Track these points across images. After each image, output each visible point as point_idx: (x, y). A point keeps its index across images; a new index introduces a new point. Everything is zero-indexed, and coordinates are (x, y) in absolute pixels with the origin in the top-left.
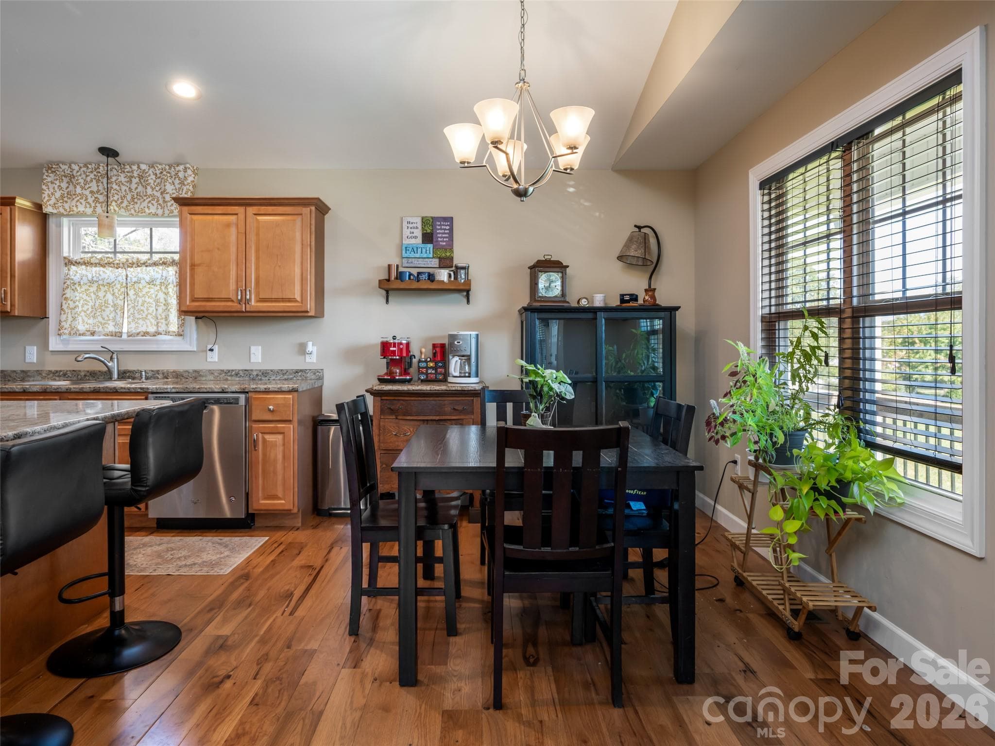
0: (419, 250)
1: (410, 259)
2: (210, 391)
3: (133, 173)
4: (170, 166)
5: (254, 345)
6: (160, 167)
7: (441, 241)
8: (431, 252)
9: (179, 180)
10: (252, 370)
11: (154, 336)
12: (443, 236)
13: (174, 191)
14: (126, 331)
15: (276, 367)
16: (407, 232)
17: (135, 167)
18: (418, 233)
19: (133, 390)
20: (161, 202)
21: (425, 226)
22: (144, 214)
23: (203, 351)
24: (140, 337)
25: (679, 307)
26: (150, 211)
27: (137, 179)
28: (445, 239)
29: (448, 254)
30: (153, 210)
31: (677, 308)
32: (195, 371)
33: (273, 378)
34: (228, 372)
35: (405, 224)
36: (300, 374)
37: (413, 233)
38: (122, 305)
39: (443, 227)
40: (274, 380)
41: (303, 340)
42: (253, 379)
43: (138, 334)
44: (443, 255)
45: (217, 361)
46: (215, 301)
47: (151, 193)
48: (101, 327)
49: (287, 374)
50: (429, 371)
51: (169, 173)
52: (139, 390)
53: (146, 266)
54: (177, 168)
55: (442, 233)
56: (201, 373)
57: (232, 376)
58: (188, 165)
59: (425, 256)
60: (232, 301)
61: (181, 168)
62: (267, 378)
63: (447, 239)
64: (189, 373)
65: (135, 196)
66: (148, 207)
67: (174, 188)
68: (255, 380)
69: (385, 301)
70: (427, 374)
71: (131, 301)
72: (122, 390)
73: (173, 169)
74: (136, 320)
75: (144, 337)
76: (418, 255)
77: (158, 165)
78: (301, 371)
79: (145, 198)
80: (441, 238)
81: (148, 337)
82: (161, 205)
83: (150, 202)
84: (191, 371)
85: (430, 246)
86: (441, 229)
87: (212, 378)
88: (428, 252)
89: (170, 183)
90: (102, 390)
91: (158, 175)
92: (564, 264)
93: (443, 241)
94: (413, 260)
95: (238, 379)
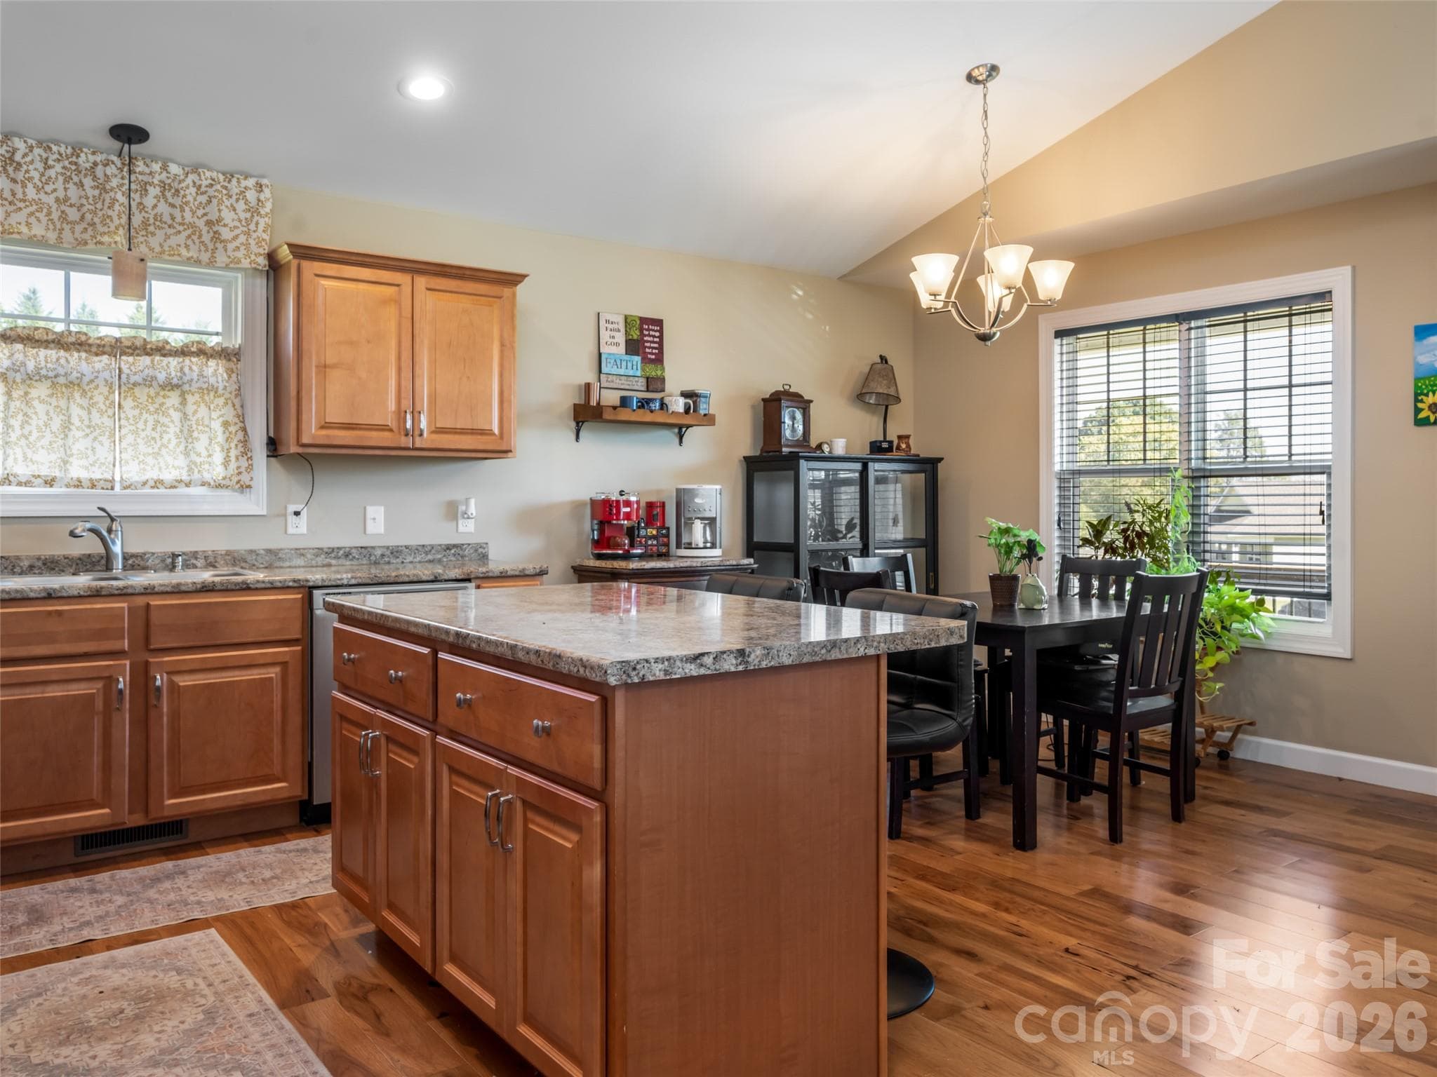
0: (624, 364)
1: (610, 376)
2: (415, 579)
3: (153, 177)
4: (229, 176)
5: (371, 505)
6: (208, 174)
7: (650, 353)
8: (639, 368)
9: (246, 204)
10: (373, 548)
11: (175, 487)
12: (652, 345)
13: (238, 224)
14: (119, 478)
15: (413, 542)
16: (605, 336)
17: (156, 167)
18: (621, 338)
19: (279, 585)
20: (206, 238)
21: (630, 329)
22: (176, 258)
23: (278, 516)
24: (147, 490)
25: (942, 459)
26: (190, 254)
27: (158, 189)
28: (654, 351)
29: (659, 373)
30: (193, 253)
31: (940, 460)
32: (269, 551)
33: (409, 559)
34: (330, 552)
35: (602, 323)
36: (453, 551)
37: (613, 337)
38: (112, 427)
39: (651, 333)
40: (411, 562)
41: (457, 496)
42: (376, 563)
43: (145, 484)
44: (654, 374)
45: (305, 532)
46: (360, 429)
47: (191, 221)
49: (433, 551)
50: (650, 542)
51: (226, 188)
52: (291, 584)
53: (164, 356)
54: (244, 183)
55: (651, 342)
56: (280, 555)
57: (339, 558)
58: (265, 181)
59: (631, 373)
60: (391, 430)
61: (251, 182)
62: (399, 560)
63: (657, 351)
64: (257, 555)
65: (152, 221)
66: (187, 246)
67: (236, 217)
68: (379, 563)
69: (574, 437)
70: (646, 546)
71: (128, 419)
72: (259, 586)
73: (234, 181)
74: (141, 458)
75: (155, 491)
76: (622, 372)
77: (205, 171)
78: (455, 546)
79: (181, 228)
80: (649, 348)
81: (162, 491)
82: (205, 245)
83: (189, 237)
84: (262, 552)
85: (637, 359)
86: (649, 335)
87: (302, 563)
88: (635, 367)
89: (227, 207)
90: (219, 587)
91: (203, 189)
92: (806, 398)
93: (652, 354)
94: (614, 377)
95: (348, 563)
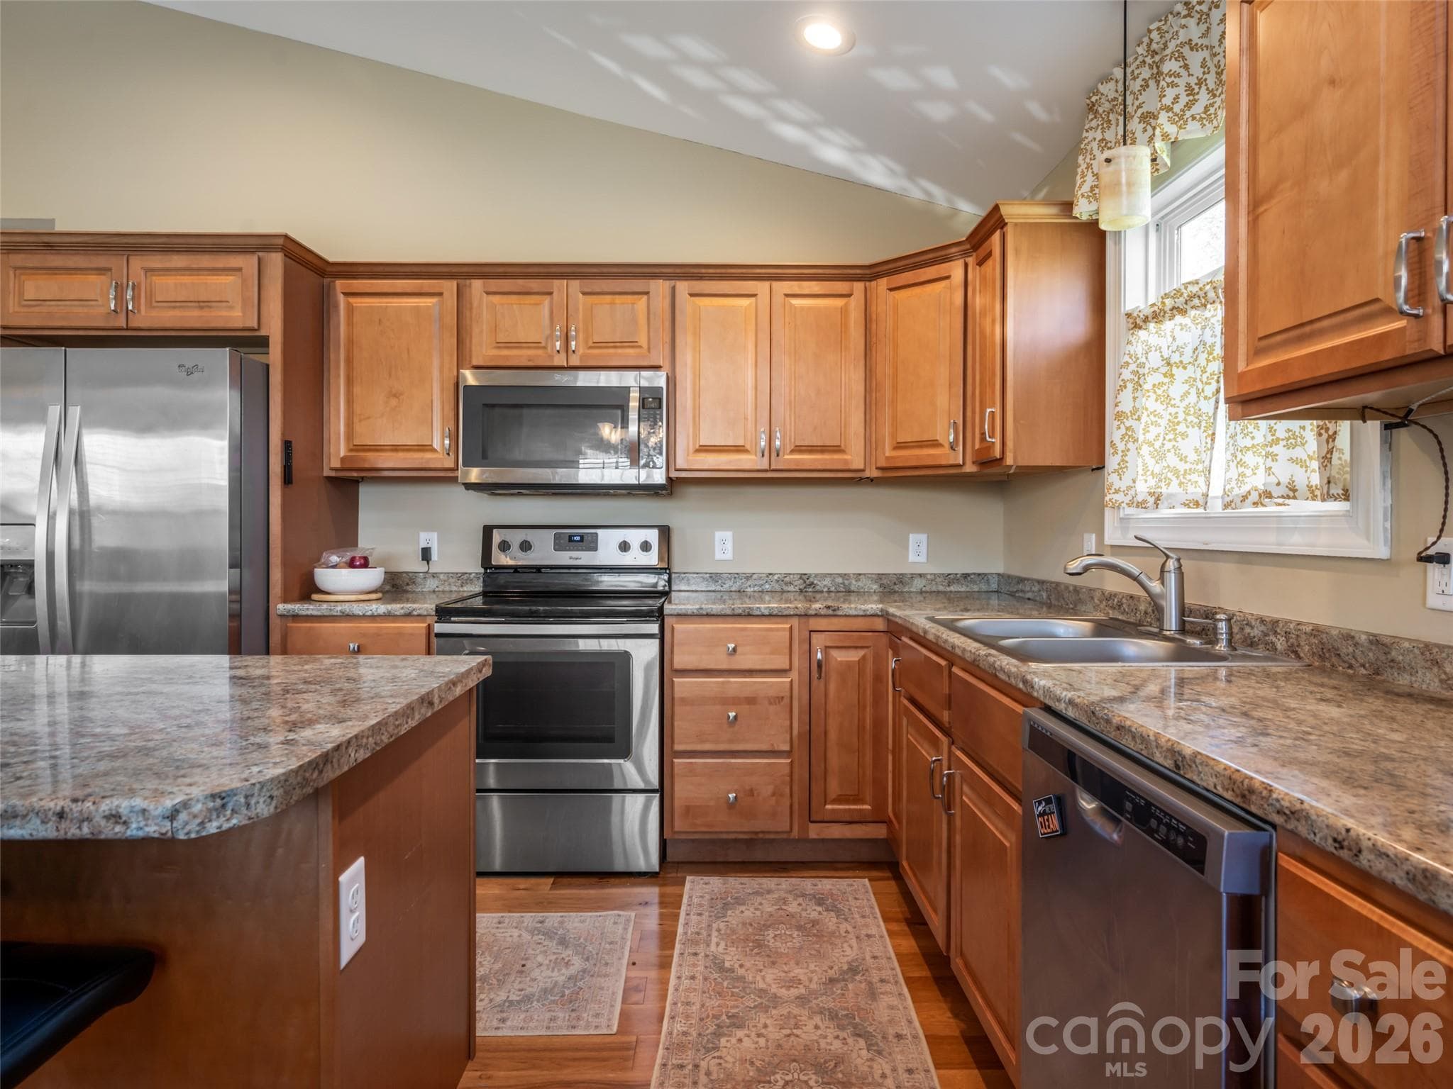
14: (1220, 493)
23: (1410, 562)
24: (1248, 510)
32: (1376, 641)
38: (1211, 414)
43: (1244, 499)
48: (1175, 482)
56: (1394, 655)
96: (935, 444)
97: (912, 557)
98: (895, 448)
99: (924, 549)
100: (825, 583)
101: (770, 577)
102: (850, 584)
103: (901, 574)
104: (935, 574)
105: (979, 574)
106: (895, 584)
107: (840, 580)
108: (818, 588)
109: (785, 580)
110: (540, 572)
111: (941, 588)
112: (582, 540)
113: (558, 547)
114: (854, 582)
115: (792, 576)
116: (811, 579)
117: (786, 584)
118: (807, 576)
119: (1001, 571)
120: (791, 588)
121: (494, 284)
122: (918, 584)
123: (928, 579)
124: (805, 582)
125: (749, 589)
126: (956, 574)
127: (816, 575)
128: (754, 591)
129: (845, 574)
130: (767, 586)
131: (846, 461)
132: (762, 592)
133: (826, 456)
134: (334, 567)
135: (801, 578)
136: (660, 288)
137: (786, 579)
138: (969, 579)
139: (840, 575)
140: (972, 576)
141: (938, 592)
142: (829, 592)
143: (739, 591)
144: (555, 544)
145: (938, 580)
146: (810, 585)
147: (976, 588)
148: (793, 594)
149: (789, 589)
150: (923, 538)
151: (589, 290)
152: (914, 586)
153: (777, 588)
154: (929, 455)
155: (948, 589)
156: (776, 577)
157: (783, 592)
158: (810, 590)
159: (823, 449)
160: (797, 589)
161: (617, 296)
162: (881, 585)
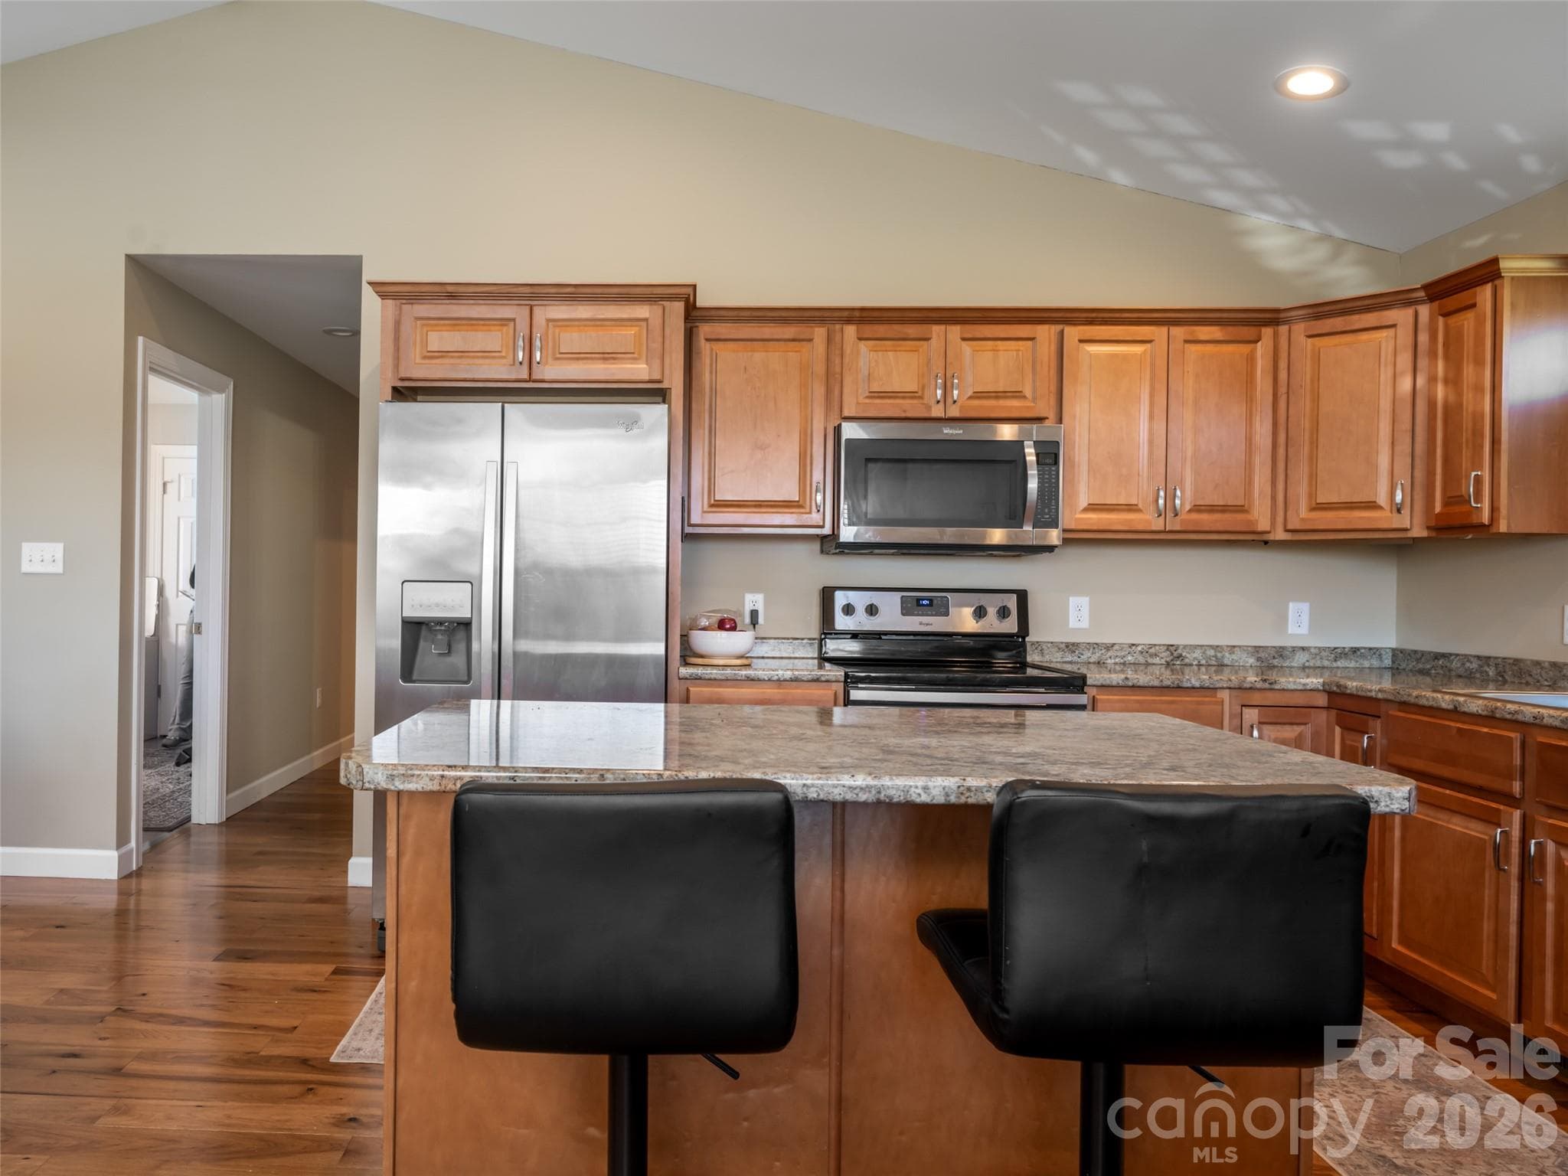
96: (1372, 506)
97: (1292, 629)
98: (1313, 509)
99: (1305, 618)
100: (1195, 655)
101: (1134, 647)
102: (1223, 657)
103: (1281, 647)
104: (1319, 648)
105: (1370, 649)
106: (1274, 658)
107: (1211, 652)
108: (1187, 661)
109: (1149, 651)
110: (880, 638)
111: (1326, 663)
112: (931, 604)
113: (906, 611)
114: (1227, 654)
115: (1157, 648)
116: (1179, 651)
117: (1151, 656)
118: (1174, 648)
119: (1394, 646)
120: (1157, 660)
121: (869, 330)
122: (1301, 659)
123: (1311, 653)
124: (1172, 654)
125: (1109, 661)
126: (1344, 648)
127: (1185, 647)
128: (1116, 664)
129: (1218, 646)
130: (1130, 658)
131: (1250, 522)
132: (1124, 664)
133: (1227, 516)
134: (704, 629)
135: (1167, 649)
136: (1045, 333)
137: (1152, 650)
138: (1359, 653)
139: (1211, 647)
140: (1363, 651)
141: (1323, 667)
142: (1199, 665)
143: (1099, 663)
144: (902, 608)
145: (1324, 654)
146: (1178, 658)
147: (1366, 664)
148: (1159, 667)
149: (1154, 662)
150: (1305, 607)
151: (970, 336)
152: (1295, 661)
153: (1141, 660)
154: (1361, 518)
155: (1335, 665)
156: (1139, 648)
157: (1147, 664)
158: (1178, 663)
159: (1224, 509)
160: (1163, 661)
161: (999, 342)
162: (1258, 659)
